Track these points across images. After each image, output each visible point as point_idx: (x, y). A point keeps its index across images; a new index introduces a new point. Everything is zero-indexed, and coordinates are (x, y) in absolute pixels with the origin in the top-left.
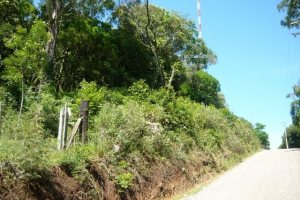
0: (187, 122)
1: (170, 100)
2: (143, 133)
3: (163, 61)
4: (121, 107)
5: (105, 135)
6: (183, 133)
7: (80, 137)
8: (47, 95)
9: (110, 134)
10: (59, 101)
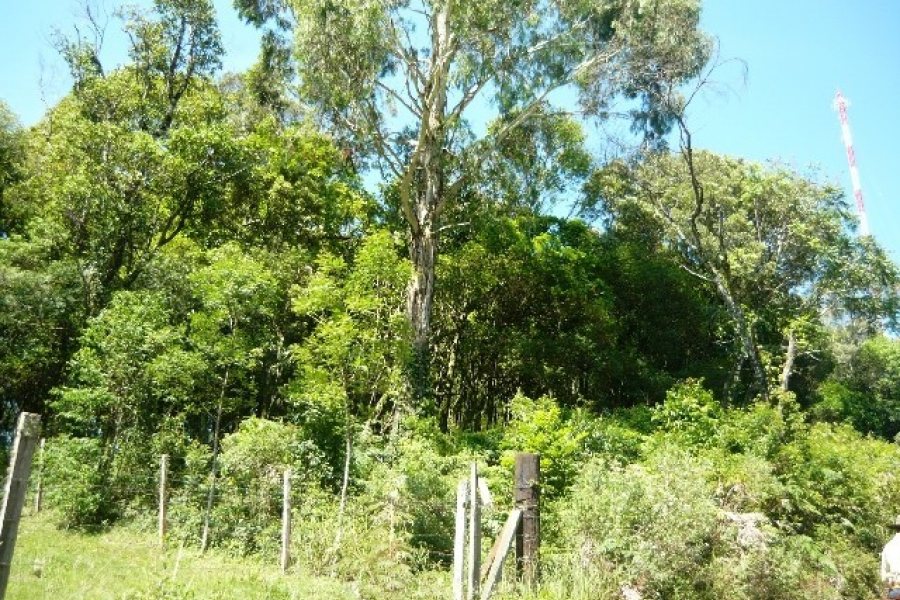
0: (851, 504)
1: (788, 436)
2: (710, 547)
3: (754, 318)
4: (636, 468)
5: (594, 559)
6: (844, 542)
7: (520, 566)
8: (417, 446)
9: (611, 554)
10: (449, 459)
